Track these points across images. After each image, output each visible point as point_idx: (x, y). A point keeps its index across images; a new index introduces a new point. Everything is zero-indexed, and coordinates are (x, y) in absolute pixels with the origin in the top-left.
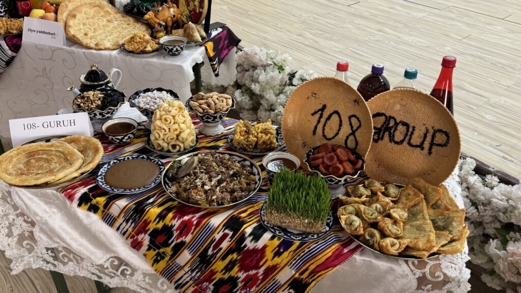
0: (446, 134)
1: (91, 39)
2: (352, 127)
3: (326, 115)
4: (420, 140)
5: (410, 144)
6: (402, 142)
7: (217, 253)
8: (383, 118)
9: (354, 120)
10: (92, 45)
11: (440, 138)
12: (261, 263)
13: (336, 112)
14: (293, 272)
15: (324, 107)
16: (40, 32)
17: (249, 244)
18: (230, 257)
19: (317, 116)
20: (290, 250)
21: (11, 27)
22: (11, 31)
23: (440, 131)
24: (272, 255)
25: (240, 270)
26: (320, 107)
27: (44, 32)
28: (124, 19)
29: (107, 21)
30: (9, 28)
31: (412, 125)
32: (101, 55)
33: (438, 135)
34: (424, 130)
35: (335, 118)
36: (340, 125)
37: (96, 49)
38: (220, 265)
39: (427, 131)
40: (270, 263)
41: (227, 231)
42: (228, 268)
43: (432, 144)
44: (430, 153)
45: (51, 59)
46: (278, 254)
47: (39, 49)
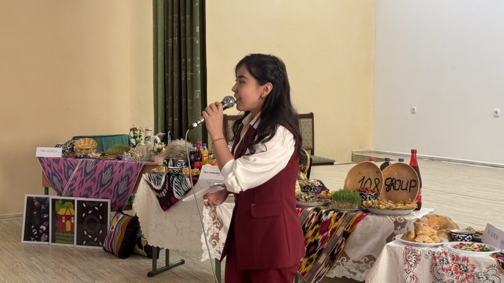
0: (415, 181)
2: (376, 184)
3: (365, 181)
4: (406, 186)
5: (402, 189)
6: (398, 189)
7: (310, 225)
8: (390, 180)
9: (377, 181)
11: (413, 184)
12: (329, 227)
13: (369, 179)
14: (344, 228)
15: (364, 177)
16: (211, 173)
17: (324, 218)
18: (315, 227)
19: (361, 182)
20: (342, 217)
23: (413, 180)
24: (334, 221)
25: (320, 234)
26: (362, 178)
27: (213, 173)
31: (402, 180)
33: (412, 182)
34: (407, 182)
35: (369, 181)
36: (371, 184)
38: (310, 233)
39: (408, 182)
40: (333, 227)
41: (314, 212)
42: (314, 235)
43: (410, 187)
44: (410, 191)
46: (336, 220)
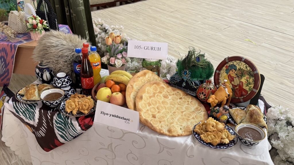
1: (160, 122)
10: (165, 131)
16: (113, 116)
21: (82, 107)
22: (82, 111)
27: (117, 117)
28: (175, 92)
29: (164, 97)
30: (80, 108)
32: (176, 143)
37: (169, 136)
45: (120, 138)
47: (111, 130)
